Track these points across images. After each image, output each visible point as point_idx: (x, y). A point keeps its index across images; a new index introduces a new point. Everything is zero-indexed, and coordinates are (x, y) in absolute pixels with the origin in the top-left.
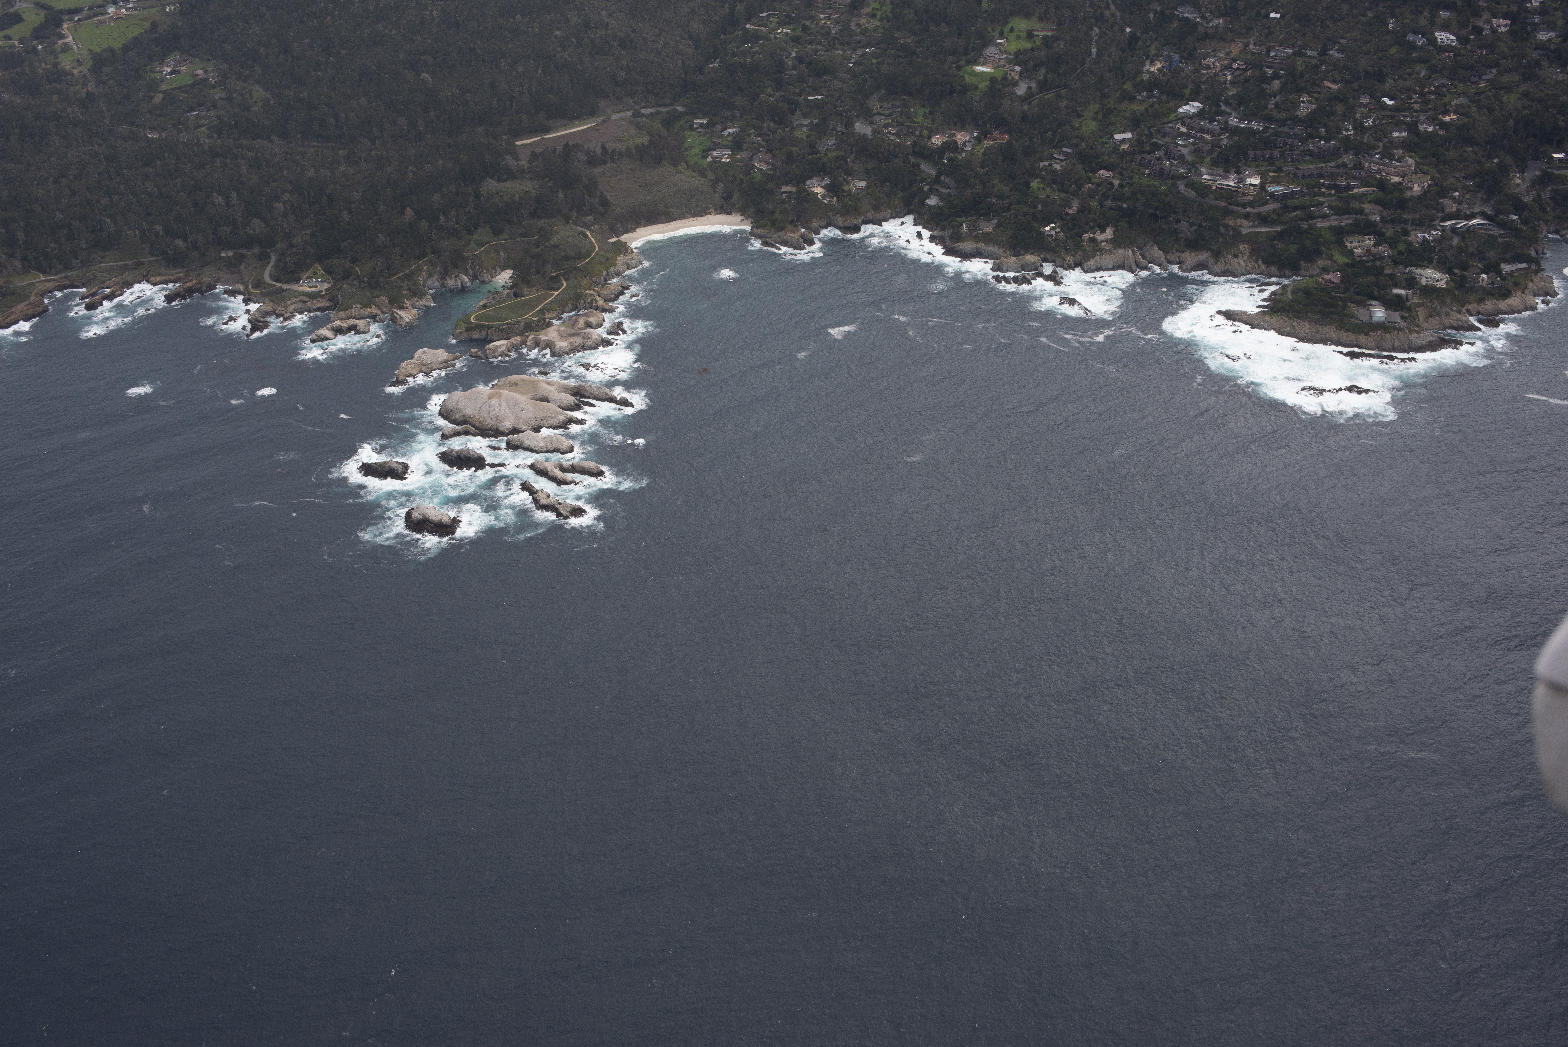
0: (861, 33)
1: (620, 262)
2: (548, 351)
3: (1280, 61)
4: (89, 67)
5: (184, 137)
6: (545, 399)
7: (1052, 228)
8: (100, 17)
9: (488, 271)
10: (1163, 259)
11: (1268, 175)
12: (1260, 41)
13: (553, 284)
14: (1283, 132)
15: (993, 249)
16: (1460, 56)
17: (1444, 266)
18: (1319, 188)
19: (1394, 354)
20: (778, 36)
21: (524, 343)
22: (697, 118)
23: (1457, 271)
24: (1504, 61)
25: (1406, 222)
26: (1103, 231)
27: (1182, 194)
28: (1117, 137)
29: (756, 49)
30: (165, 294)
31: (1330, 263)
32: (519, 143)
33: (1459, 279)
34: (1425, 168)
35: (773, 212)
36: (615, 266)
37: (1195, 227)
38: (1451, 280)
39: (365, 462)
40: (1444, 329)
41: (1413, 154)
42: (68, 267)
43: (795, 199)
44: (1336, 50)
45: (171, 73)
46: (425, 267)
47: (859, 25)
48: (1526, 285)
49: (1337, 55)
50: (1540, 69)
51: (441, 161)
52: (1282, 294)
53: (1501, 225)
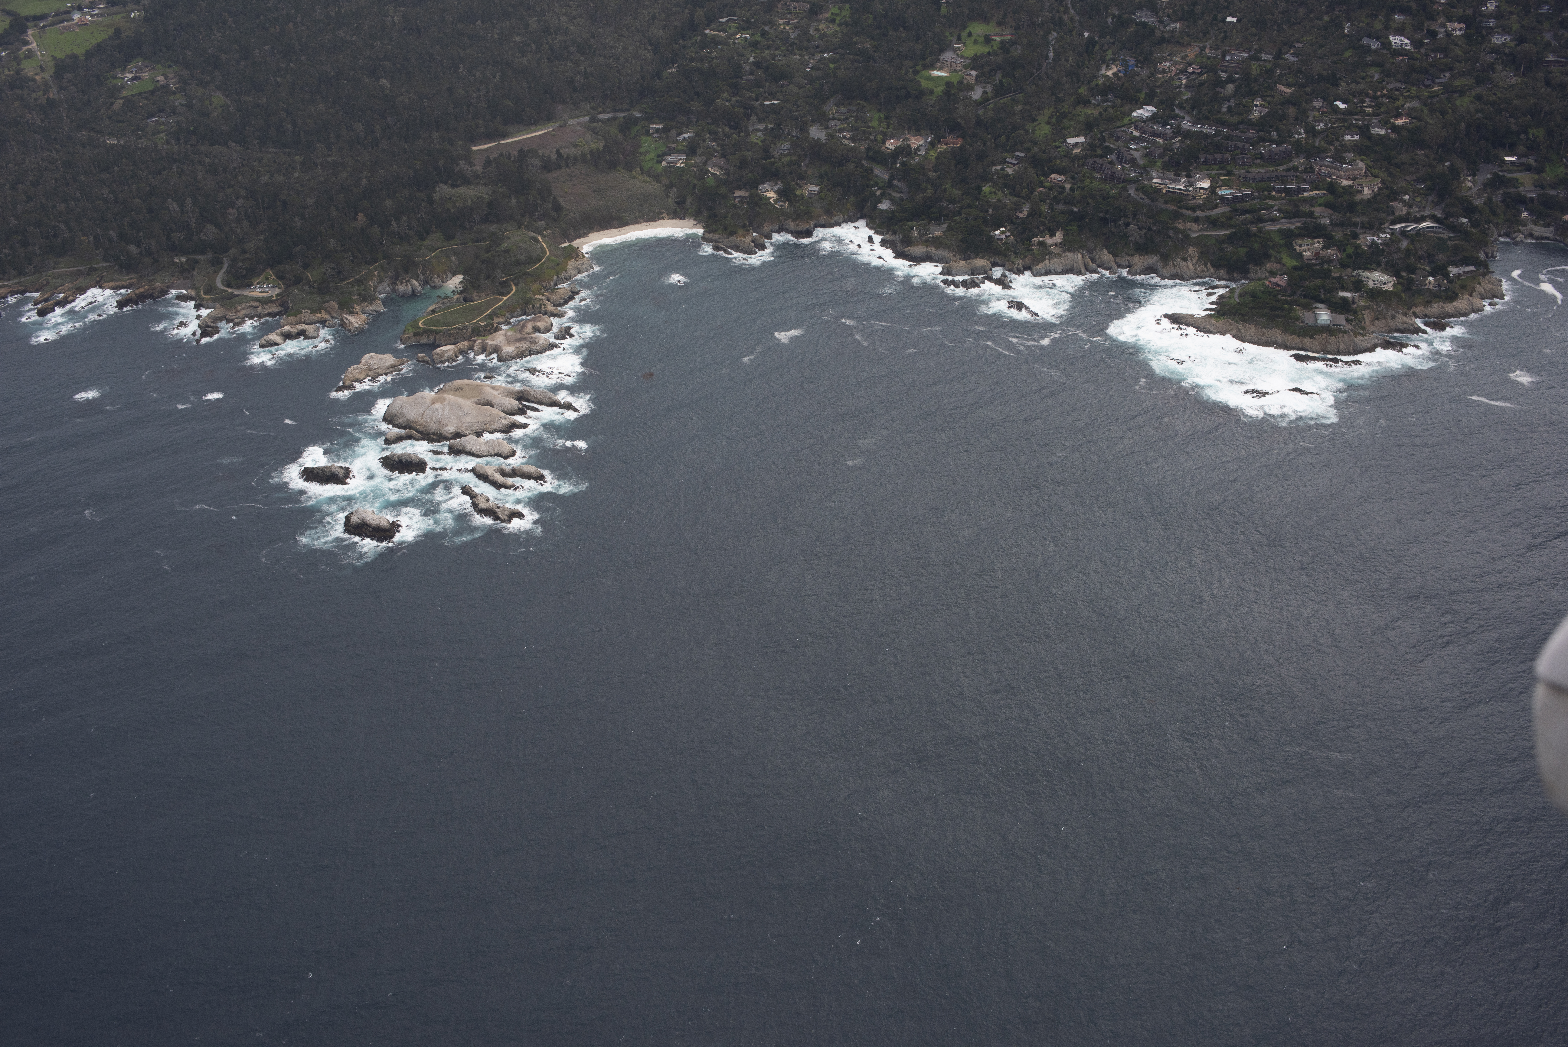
0: (819, 38)
1: (571, 267)
2: (495, 355)
3: (1236, 65)
4: (52, 74)
5: (143, 143)
6: (490, 404)
7: (1002, 232)
8: (65, 24)
9: (439, 276)
10: (1112, 263)
11: (1218, 178)
12: (1216, 45)
13: (503, 288)
14: (1236, 136)
15: (943, 253)
16: (1413, 59)
17: (1393, 269)
18: (1270, 191)
19: (1339, 357)
20: (736, 41)
21: (471, 348)
22: (653, 123)
23: (1404, 274)
24: (1458, 64)
25: (1355, 225)
26: (1053, 235)
27: (1132, 197)
28: (1070, 141)
29: (714, 54)
30: (117, 299)
31: (1279, 266)
32: (475, 148)
33: (1405, 282)
34: (1376, 171)
35: (725, 217)
36: (566, 271)
37: (1144, 231)
38: (1398, 283)
39: (307, 466)
40: (1391, 331)
41: (1364, 157)
42: (21, 273)
43: (748, 203)
44: (1292, 54)
45: (133, 79)
46: (376, 273)
47: (818, 30)
48: (1474, 288)
49: (1292, 59)
50: (1494, 73)
51: (395, 167)
52: (1230, 297)
53: (1451, 228)
